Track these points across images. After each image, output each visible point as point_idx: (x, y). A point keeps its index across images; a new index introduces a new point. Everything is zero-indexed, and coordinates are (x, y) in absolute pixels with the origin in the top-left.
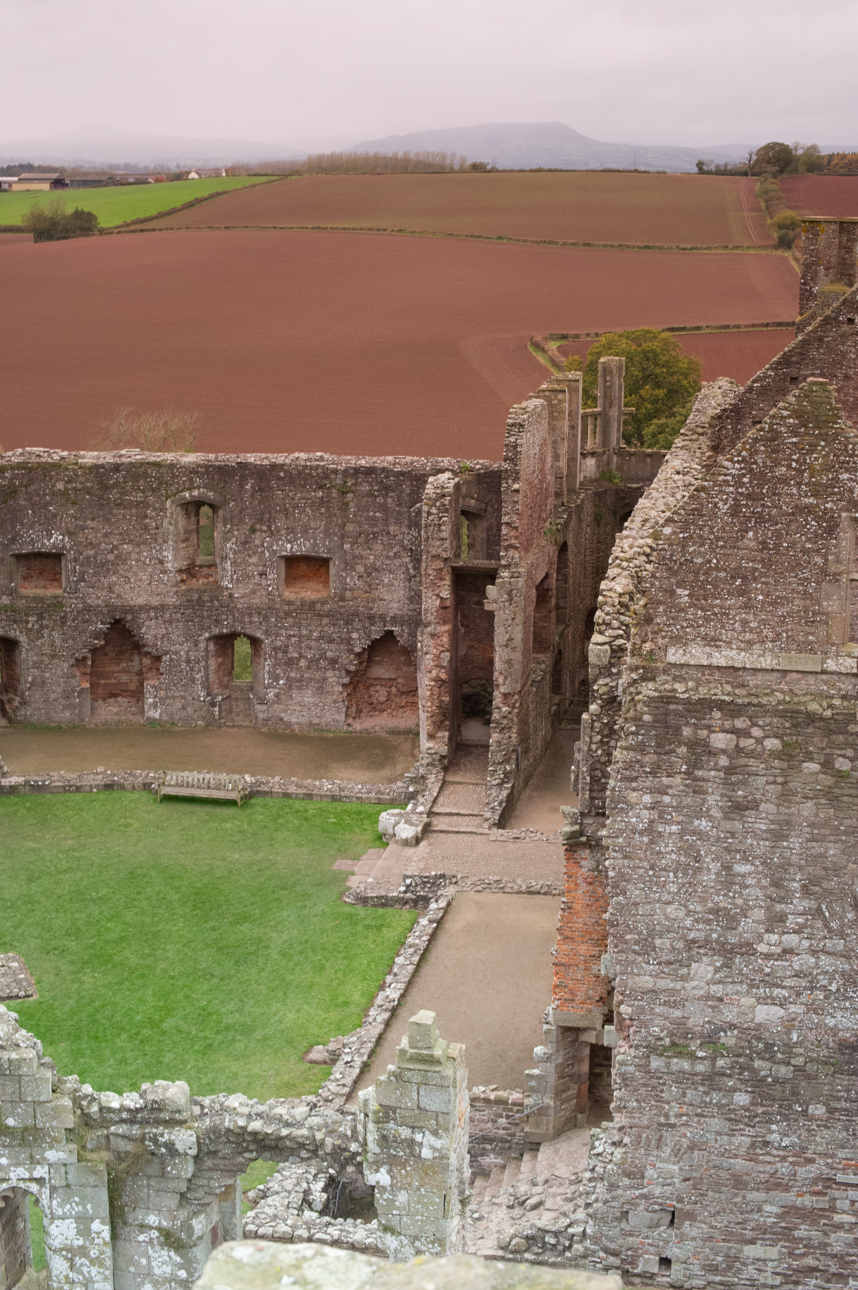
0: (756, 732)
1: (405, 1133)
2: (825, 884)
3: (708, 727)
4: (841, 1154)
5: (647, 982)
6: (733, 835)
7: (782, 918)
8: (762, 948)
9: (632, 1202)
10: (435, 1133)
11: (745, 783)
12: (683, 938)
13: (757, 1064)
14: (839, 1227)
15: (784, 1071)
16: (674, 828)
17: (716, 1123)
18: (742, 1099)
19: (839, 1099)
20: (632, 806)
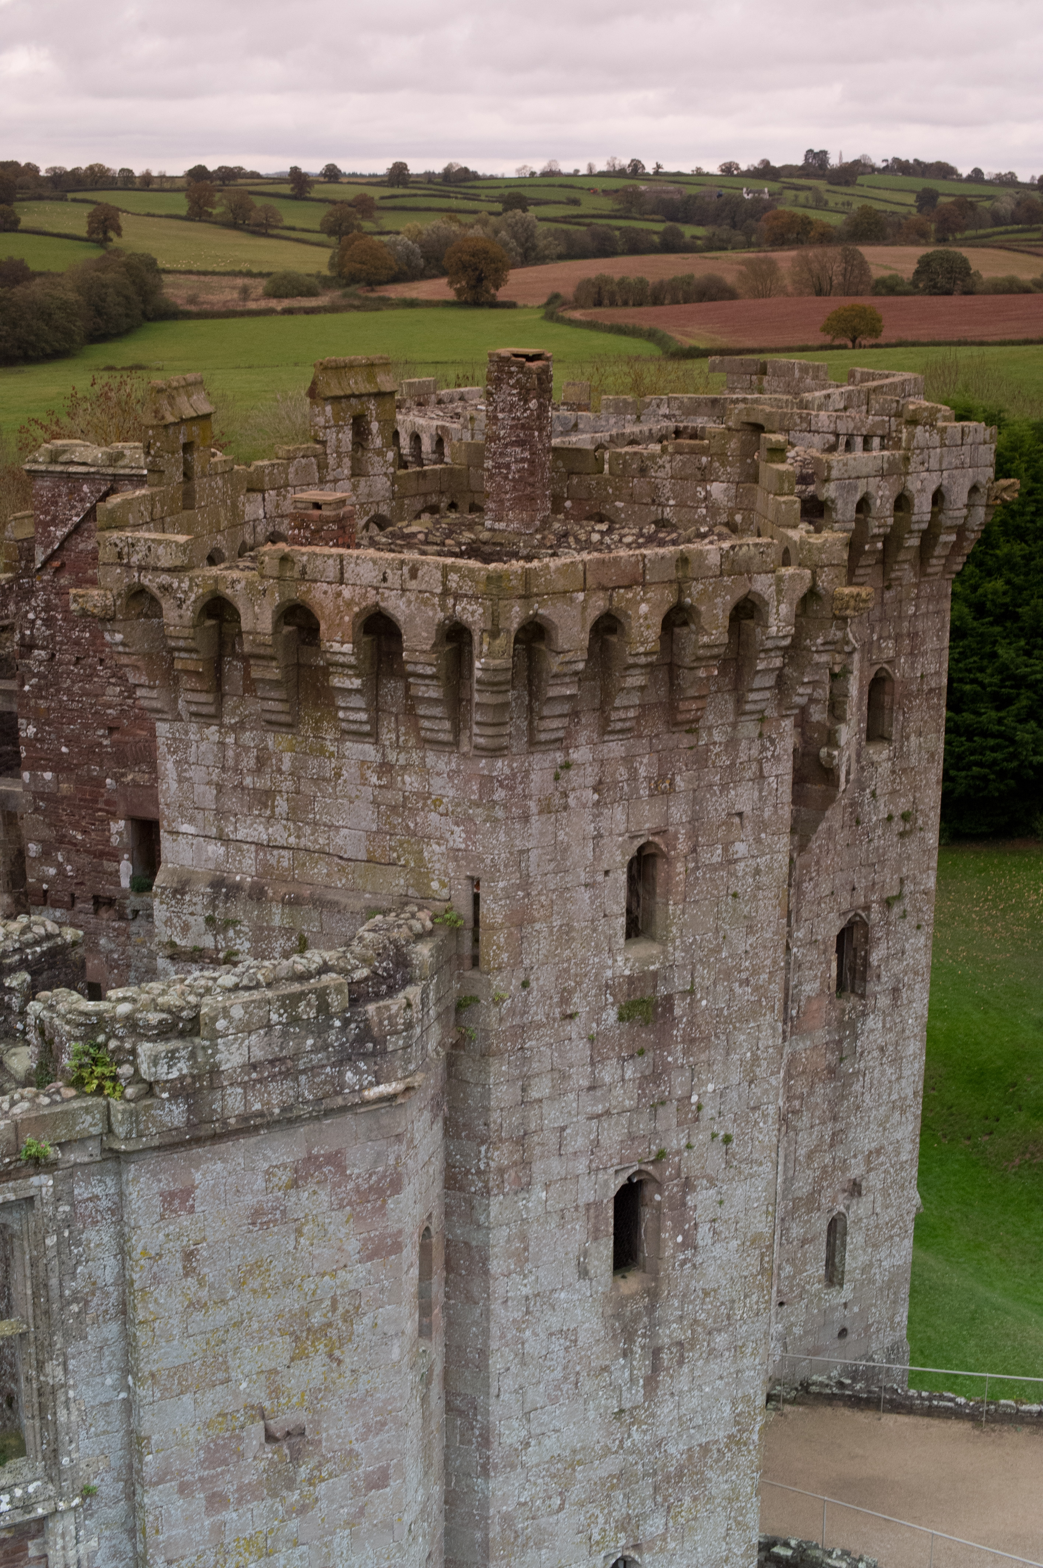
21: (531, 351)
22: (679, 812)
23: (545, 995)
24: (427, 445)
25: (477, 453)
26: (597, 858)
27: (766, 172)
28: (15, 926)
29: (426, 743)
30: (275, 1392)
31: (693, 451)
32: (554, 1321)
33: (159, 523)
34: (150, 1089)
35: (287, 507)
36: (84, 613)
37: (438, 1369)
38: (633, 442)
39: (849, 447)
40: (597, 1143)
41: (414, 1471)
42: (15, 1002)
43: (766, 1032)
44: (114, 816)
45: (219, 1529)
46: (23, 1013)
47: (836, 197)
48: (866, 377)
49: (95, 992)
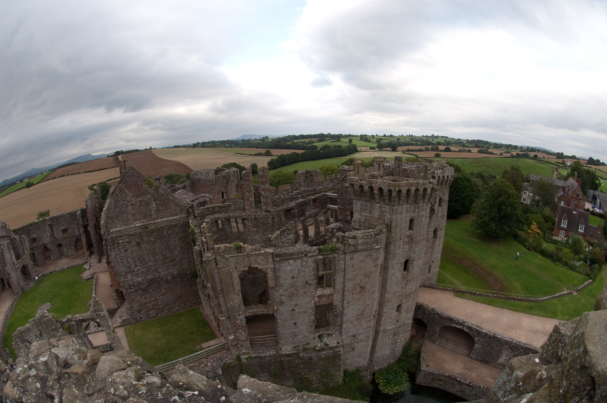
0: (125, 239)
1: (98, 313)
2: (141, 258)
3: (118, 240)
4: (156, 295)
6: (126, 255)
7: (137, 265)
8: (135, 270)
10: (102, 312)
11: (125, 247)
12: (125, 272)
13: (141, 287)
15: (145, 286)
16: (119, 256)
17: (139, 297)
18: (141, 292)
19: (153, 288)
20: (112, 255)
21: (400, 156)
22: (416, 215)
23: (398, 236)
24: (387, 168)
25: (393, 169)
26: (406, 220)
27: (427, 136)
28: (335, 224)
29: (386, 204)
30: (361, 282)
31: (419, 169)
32: (396, 276)
33: (355, 176)
34: (350, 245)
35: (370, 174)
36: (345, 186)
37: (381, 281)
38: (412, 168)
39: (437, 170)
40: (403, 255)
41: (377, 292)
42: (334, 233)
43: (424, 242)
44: (348, 211)
45: (353, 297)
46: (335, 235)
47: (435, 140)
48: (439, 161)
49: (344, 232)
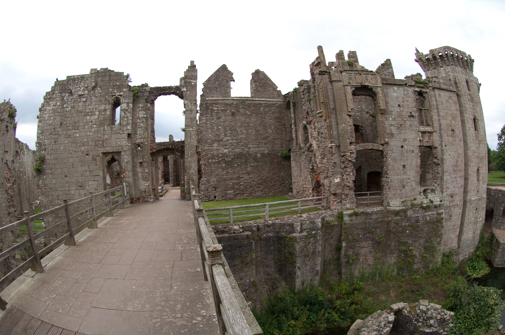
0: (220, 107)
2: (232, 129)
3: (213, 107)
4: (240, 172)
5: (207, 148)
6: (218, 122)
7: (226, 135)
8: (224, 140)
9: (208, 187)
12: (212, 140)
13: (226, 159)
14: (241, 185)
15: (230, 159)
16: (209, 122)
17: (220, 170)
18: (224, 165)
19: (239, 163)
